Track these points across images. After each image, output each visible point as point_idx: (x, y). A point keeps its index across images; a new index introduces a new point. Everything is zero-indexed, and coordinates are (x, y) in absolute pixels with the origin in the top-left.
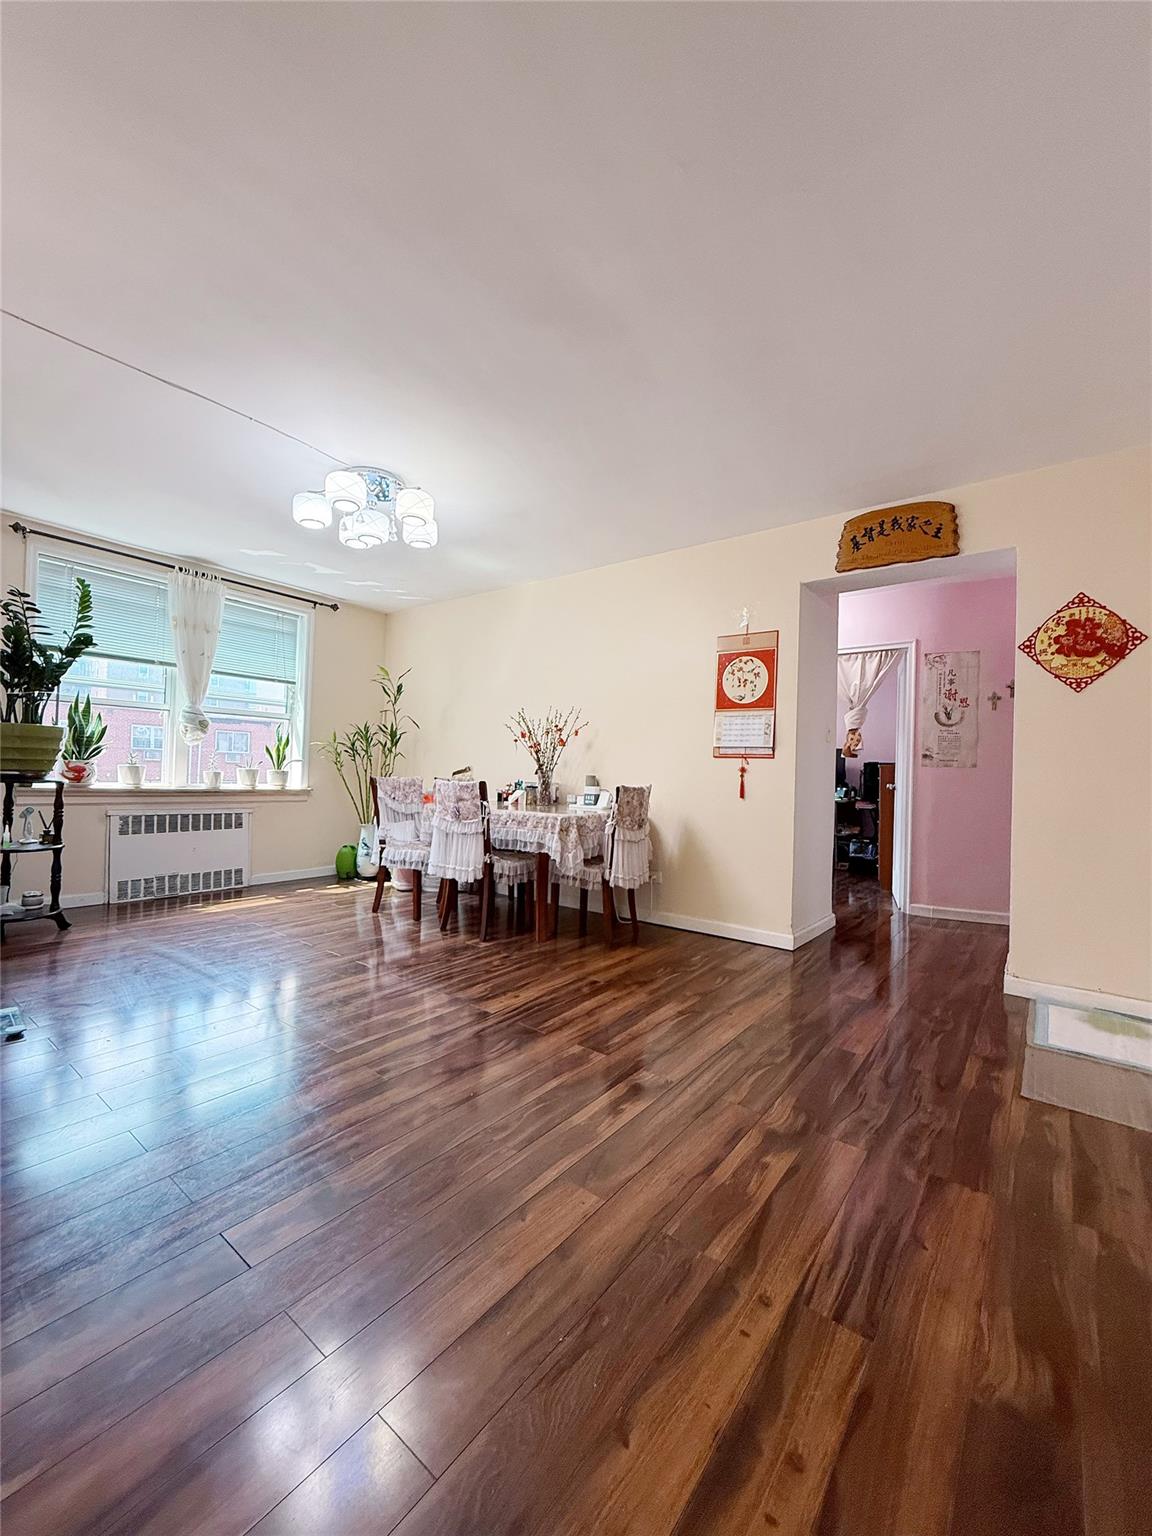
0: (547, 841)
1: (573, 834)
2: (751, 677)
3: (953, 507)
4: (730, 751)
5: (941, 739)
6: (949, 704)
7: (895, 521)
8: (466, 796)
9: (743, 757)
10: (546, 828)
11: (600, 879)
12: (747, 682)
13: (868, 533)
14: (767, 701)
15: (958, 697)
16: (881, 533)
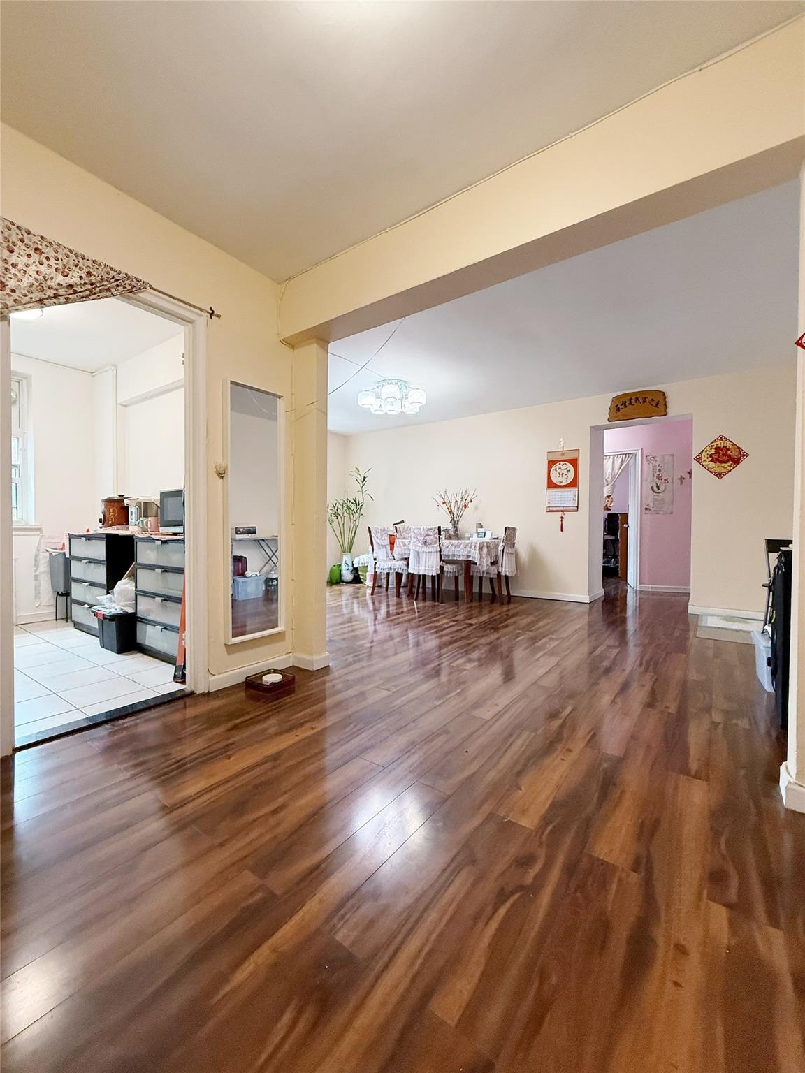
0: (471, 554)
1: (485, 550)
2: (565, 472)
3: (664, 393)
4: (555, 509)
5: (655, 500)
6: (659, 482)
7: (637, 399)
8: (431, 533)
9: (562, 511)
10: (471, 547)
11: (496, 572)
12: (563, 474)
13: (624, 403)
14: (574, 483)
15: (663, 478)
16: (630, 404)
